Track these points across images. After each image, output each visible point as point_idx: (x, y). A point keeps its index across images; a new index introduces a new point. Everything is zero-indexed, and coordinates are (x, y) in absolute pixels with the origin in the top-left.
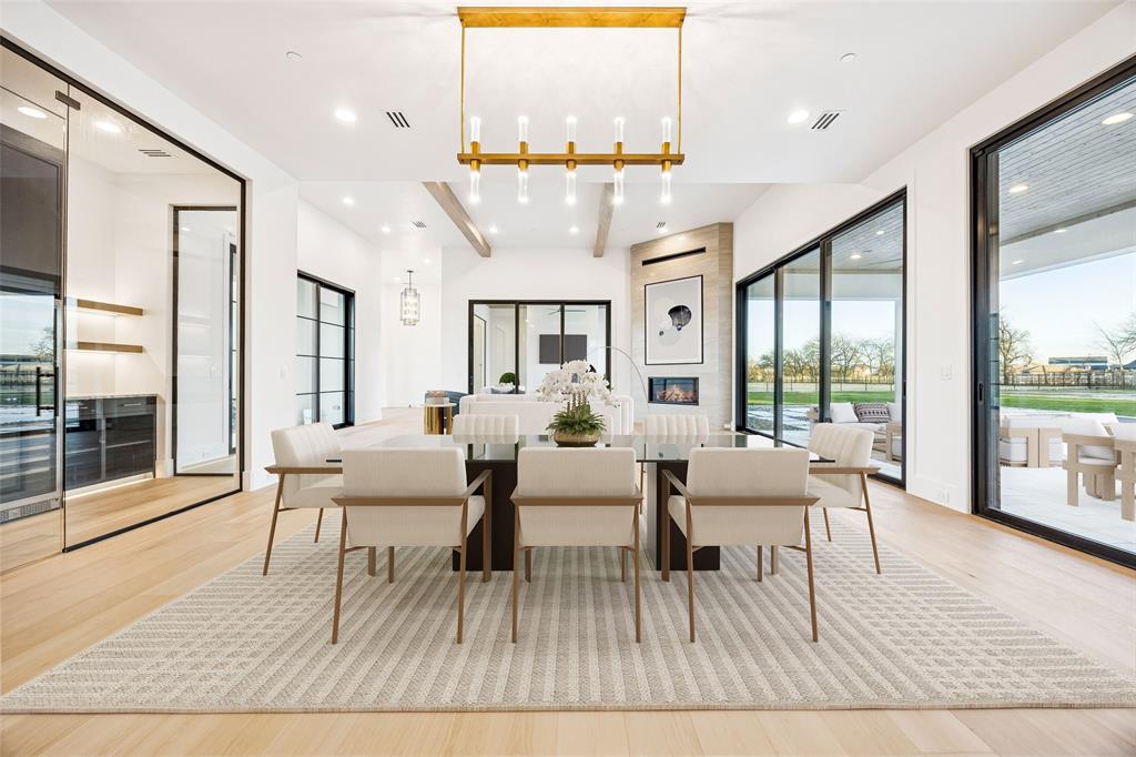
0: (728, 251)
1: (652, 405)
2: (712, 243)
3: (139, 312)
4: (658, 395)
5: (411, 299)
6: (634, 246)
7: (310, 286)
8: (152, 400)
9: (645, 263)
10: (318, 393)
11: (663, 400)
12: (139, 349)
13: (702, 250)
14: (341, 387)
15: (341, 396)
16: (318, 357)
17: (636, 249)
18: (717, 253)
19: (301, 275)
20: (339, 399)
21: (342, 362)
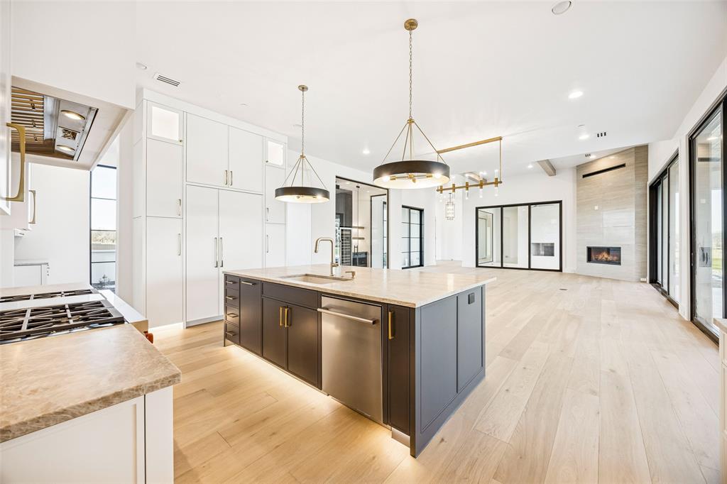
0: (643, 164)
1: (589, 264)
2: (630, 161)
3: (363, 228)
4: (593, 257)
5: (450, 207)
6: (577, 166)
7: (407, 210)
8: (366, 253)
9: (584, 176)
10: (410, 252)
11: (598, 261)
12: (363, 239)
13: (623, 165)
14: (419, 250)
15: (419, 253)
16: (410, 238)
17: (579, 168)
18: (634, 166)
19: (403, 207)
20: (418, 255)
21: (419, 239)
